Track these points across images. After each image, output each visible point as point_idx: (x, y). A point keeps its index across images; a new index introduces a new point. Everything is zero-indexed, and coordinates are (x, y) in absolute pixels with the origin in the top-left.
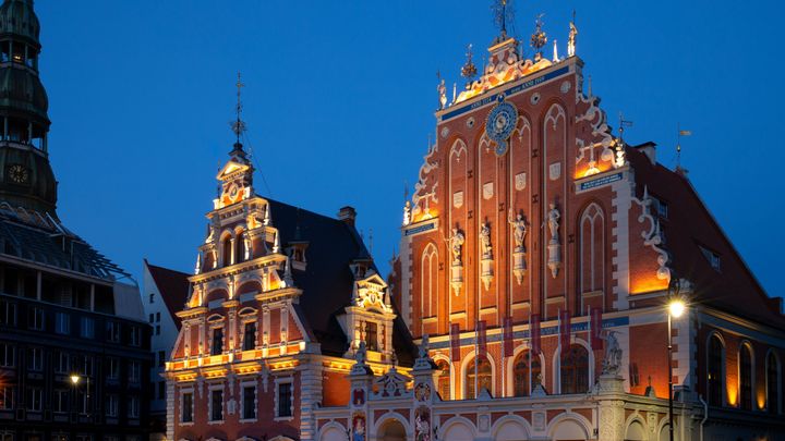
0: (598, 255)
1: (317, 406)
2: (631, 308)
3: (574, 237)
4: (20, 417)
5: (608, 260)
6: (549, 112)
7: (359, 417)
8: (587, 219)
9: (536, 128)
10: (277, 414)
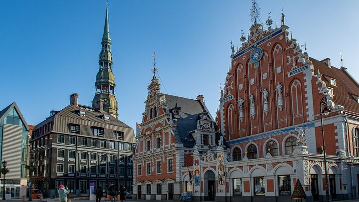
0: (299, 100)
1: (182, 167)
2: (315, 120)
3: (289, 95)
4: (88, 176)
5: (304, 101)
6: (275, 48)
7: (197, 170)
8: (294, 86)
9: (270, 55)
10: (168, 170)
